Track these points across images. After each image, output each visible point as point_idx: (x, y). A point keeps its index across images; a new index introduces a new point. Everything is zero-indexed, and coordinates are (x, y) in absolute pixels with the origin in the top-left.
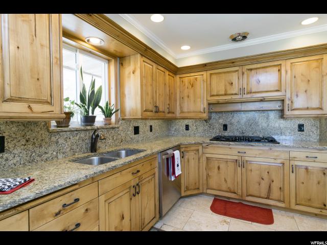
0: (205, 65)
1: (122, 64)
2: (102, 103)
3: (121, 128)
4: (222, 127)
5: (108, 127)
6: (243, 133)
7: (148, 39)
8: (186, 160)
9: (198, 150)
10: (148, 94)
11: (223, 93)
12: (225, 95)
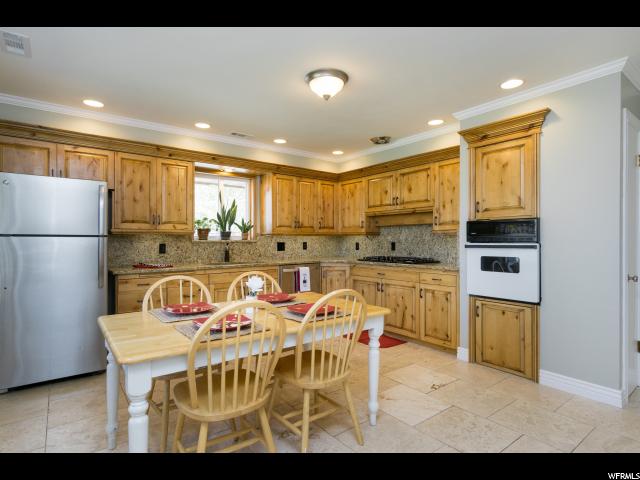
0: (361, 170)
1: (261, 182)
2: (238, 220)
3: (259, 243)
4: (390, 246)
5: (245, 242)
6: (410, 254)
7: (286, 156)
8: (328, 281)
9: (344, 271)
10: (283, 210)
11: (379, 203)
12: (381, 205)
